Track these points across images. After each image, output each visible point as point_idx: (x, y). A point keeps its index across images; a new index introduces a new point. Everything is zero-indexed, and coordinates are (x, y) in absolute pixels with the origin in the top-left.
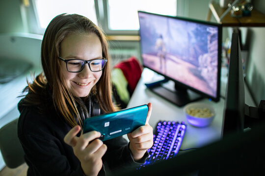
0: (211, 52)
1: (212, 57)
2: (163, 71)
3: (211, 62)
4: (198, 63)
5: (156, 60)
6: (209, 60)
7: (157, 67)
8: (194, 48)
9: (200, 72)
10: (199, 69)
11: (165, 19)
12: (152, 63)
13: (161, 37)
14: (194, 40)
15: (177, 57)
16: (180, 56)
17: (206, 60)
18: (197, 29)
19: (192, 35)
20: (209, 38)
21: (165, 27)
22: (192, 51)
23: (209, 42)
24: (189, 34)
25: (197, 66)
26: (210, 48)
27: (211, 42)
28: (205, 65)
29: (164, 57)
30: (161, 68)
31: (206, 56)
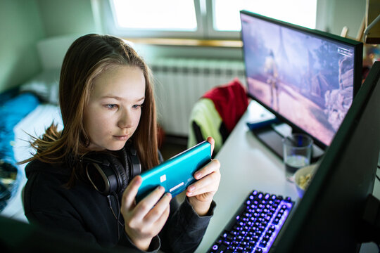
0: (343, 87)
1: (345, 96)
2: (275, 107)
3: (343, 104)
4: (324, 102)
5: (266, 88)
6: (340, 99)
7: (267, 100)
8: (318, 77)
9: (327, 116)
10: (326, 111)
11: (277, 27)
12: (260, 92)
13: (272, 54)
14: (317, 65)
15: (294, 89)
16: (299, 88)
17: (336, 99)
18: (322, 48)
19: (315, 56)
20: (340, 64)
21: (277, 41)
22: (315, 83)
23: (340, 70)
24: (310, 55)
25: (324, 108)
26: (341, 81)
27: (343, 72)
28: (334, 107)
29: (276, 86)
30: (272, 101)
31: (335, 92)
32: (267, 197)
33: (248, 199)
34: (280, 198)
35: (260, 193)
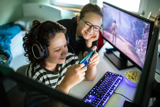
0: (144, 39)
1: (144, 43)
3: (143, 46)
4: (135, 44)
6: (142, 44)
7: (111, 40)
8: (134, 34)
9: (136, 50)
10: (135, 48)
11: (118, 11)
12: (108, 37)
14: (134, 29)
15: (123, 37)
16: (125, 37)
17: (140, 43)
18: (137, 22)
19: (133, 25)
20: (144, 30)
21: (118, 16)
22: (132, 36)
23: (143, 32)
24: (131, 24)
25: (135, 47)
26: (143, 37)
27: (145, 33)
28: (139, 47)
30: (113, 41)
31: (140, 41)
32: (113, 74)
33: (106, 74)
34: (118, 75)
35: (110, 73)
